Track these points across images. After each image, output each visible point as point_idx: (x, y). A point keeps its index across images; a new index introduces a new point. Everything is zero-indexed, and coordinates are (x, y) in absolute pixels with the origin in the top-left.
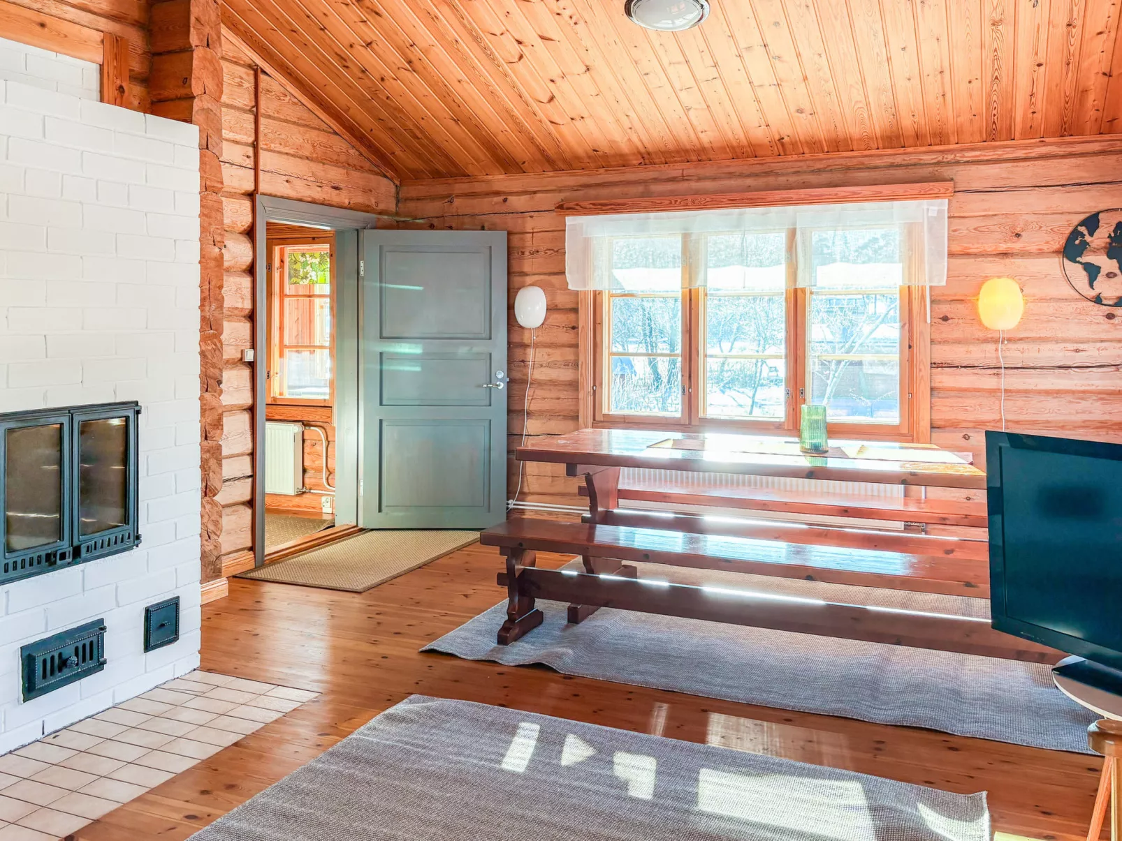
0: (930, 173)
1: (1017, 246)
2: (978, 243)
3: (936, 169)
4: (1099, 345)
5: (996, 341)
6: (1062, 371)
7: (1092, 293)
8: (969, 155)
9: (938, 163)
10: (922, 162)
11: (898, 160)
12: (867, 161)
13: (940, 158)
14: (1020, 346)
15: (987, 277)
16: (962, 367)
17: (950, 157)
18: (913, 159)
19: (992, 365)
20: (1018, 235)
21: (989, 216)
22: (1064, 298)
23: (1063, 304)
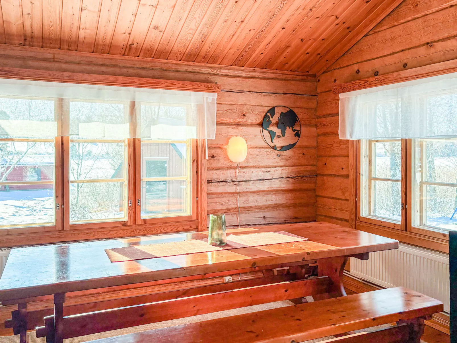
0: (205, 78)
1: (243, 120)
2: (228, 118)
3: (208, 76)
4: (274, 169)
5: (235, 168)
6: (261, 181)
7: (272, 145)
8: (224, 72)
9: (209, 74)
10: (201, 71)
11: (190, 69)
12: (173, 66)
13: (210, 71)
14: (245, 170)
15: (231, 135)
16: (220, 182)
17: (215, 71)
18: (197, 69)
19: (234, 180)
20: (244, 115)
21: (232, 104)
22: (262, 146)
23: (262, 150)
